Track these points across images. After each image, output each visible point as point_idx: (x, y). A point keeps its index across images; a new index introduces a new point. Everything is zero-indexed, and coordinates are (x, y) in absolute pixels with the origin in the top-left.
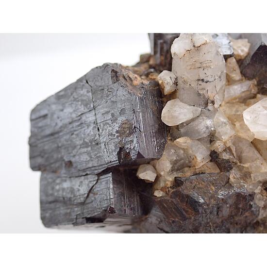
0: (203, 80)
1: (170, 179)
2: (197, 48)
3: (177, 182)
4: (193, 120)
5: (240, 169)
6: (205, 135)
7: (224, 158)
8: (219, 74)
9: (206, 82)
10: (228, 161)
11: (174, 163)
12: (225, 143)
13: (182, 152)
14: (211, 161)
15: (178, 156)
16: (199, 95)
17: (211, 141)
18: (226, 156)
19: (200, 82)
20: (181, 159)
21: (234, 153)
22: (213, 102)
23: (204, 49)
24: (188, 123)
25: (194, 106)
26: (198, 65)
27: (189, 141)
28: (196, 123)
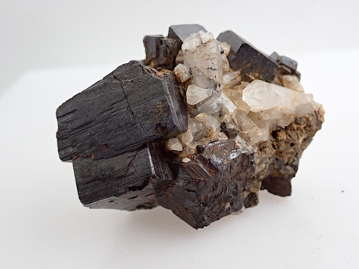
0: (211, 68)
1: (194, 147)
2: (204, 45)
3: (199, 150)
4: (207, 100)
5: (242, 135)
6: (216, 111)
7: (231, 128)
9: (214, 70)
10: (234, 130)
11: (195, 135)
12: (231, 116)
13: (201, 125)
14: (221, 131)
15: (198, 128)
16: (210, 80)
17: (220, 116)
18: (231, 127)
19: (210, 70)
20: (201, 131)
21: (237, 123)
22: (219, 85)
23: (210, 45)
24: (203, 102)
25: (207, 88)
26: (207, 57)
27: (206, 116)
28: (210, 101)
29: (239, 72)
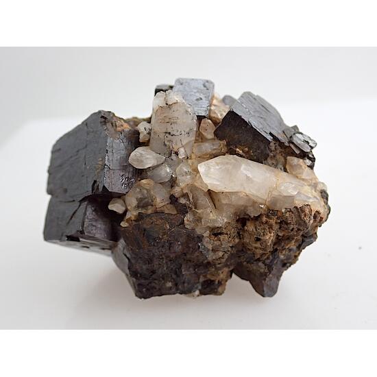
0: (170, 133)
1: (135, 213)
2: (169, 106)
3: (140, 217)
4: (158, 166)
5: (194, 214)
6: (167, 180)
7: (182, 202)
8: (187, 130)
9: (172, 135)
10: (184, 205)
11: (140, 200)
12: (182, 189)
13: (146, 192)
14: (170, 203)
15: (143, 195)
16: (165, 145)
17: (172, 186)
19: (167, 135)
20: (145, 199)
22: (177, 154)
23: (174, 108)
24: (154, 168)
25: (160, 154)
26: (168, 120)
27: (152, 183)
29: (224, 142)
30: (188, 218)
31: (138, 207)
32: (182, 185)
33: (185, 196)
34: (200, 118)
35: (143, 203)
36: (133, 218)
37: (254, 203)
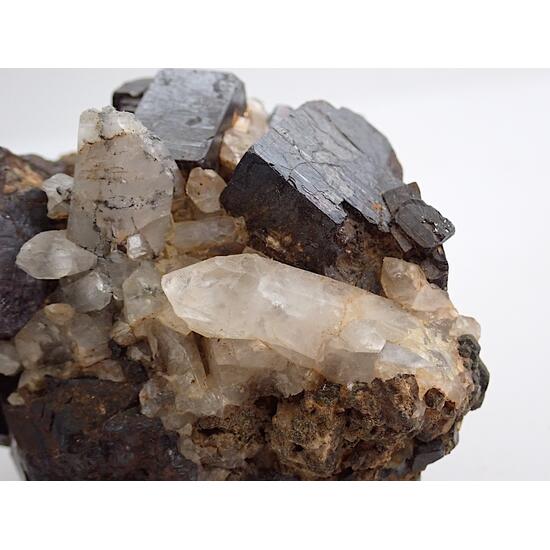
0: (106, 203)
2: (106, 141)
4: (83, 275)
5: (162, 384)
6: (100, 308)
8: (150, 196)
9: (111, 208)
11: (47, 349)
12: (133, 329)
13: (57, 331)
14: (112, 358)
15: (51, 337)
16: (96, 228)
19: (101, 207)
22: (122, 248)
23: (117, 145)
24: (74, 279)
25: (86, 248)
26: (101, 174)
29: (241, 221)
30: (148, 391)
31: (44, 362)
32: (132, 319)
33: (142, 343)
34: (185, 167)
35: (54, 357)
36: (33, 387)
37: (290, 364)
